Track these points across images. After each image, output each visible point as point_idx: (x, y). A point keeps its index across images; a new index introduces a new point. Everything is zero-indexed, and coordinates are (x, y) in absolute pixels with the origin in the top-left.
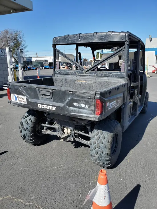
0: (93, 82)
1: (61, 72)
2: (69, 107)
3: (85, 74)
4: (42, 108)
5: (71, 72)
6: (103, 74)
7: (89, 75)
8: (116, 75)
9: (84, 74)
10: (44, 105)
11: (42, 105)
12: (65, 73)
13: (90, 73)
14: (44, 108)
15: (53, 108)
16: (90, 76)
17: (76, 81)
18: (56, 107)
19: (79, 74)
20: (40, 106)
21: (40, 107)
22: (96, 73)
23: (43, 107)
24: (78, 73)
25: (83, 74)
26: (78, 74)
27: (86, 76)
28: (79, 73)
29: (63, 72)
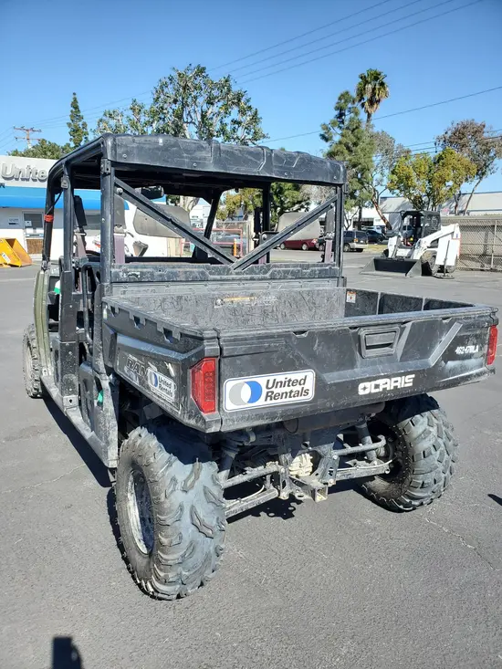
0: (272, 299)
1: (142, 273)
2: (446, 362)
3: (237, 274)
4: (374, 391)
5: (186, 272)
6: (287, 272)
7: (249, 276)
8: (321, 271)
9: (234, 276)
10: (377, 382)
11: (373, 383)
12: (161, 275)
13: (252, 271)
14: (377, 390)
15: (407, 381)
16: (252, 279)
17: (219, 301)
18: (413, 376)
19: (218, 277)
20: (366, 389)
21: (367, 392)
22: (269, 270)
23: (377, 386)
24: (210, 273)
25: (230, 277)
26: (212, 277)
27: (240, 280)
28: (213, 274)
29: (152, 274)
